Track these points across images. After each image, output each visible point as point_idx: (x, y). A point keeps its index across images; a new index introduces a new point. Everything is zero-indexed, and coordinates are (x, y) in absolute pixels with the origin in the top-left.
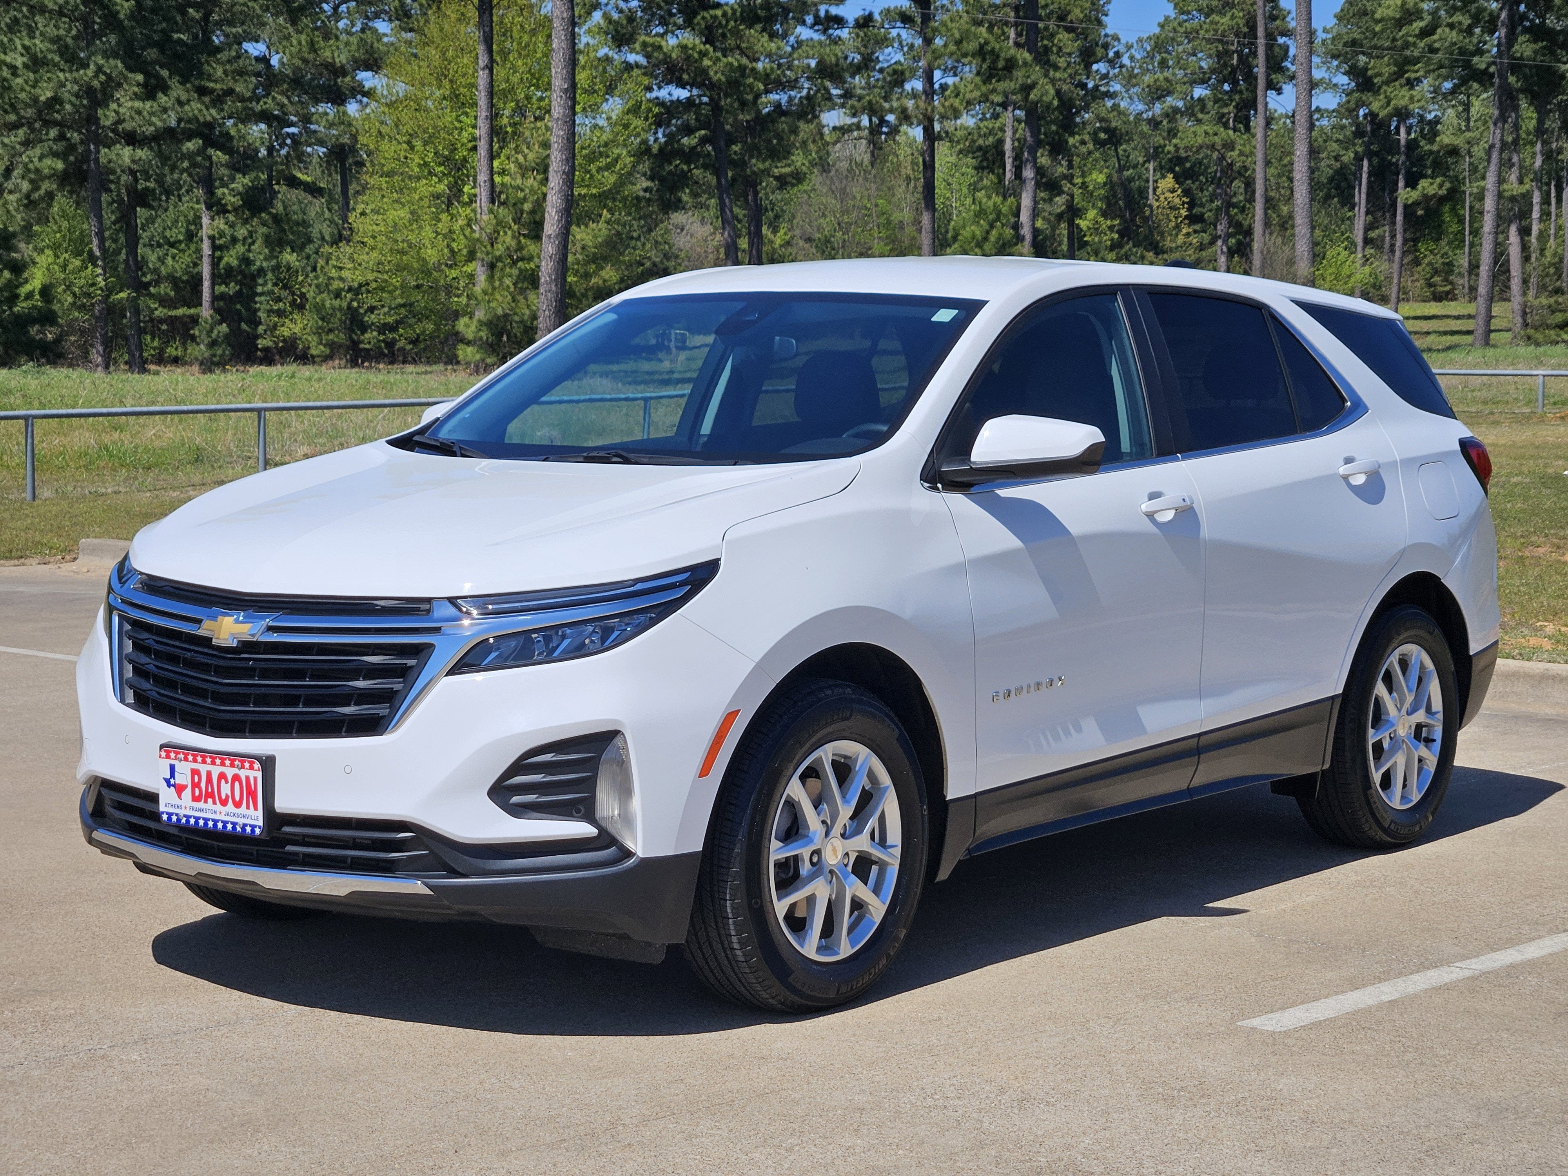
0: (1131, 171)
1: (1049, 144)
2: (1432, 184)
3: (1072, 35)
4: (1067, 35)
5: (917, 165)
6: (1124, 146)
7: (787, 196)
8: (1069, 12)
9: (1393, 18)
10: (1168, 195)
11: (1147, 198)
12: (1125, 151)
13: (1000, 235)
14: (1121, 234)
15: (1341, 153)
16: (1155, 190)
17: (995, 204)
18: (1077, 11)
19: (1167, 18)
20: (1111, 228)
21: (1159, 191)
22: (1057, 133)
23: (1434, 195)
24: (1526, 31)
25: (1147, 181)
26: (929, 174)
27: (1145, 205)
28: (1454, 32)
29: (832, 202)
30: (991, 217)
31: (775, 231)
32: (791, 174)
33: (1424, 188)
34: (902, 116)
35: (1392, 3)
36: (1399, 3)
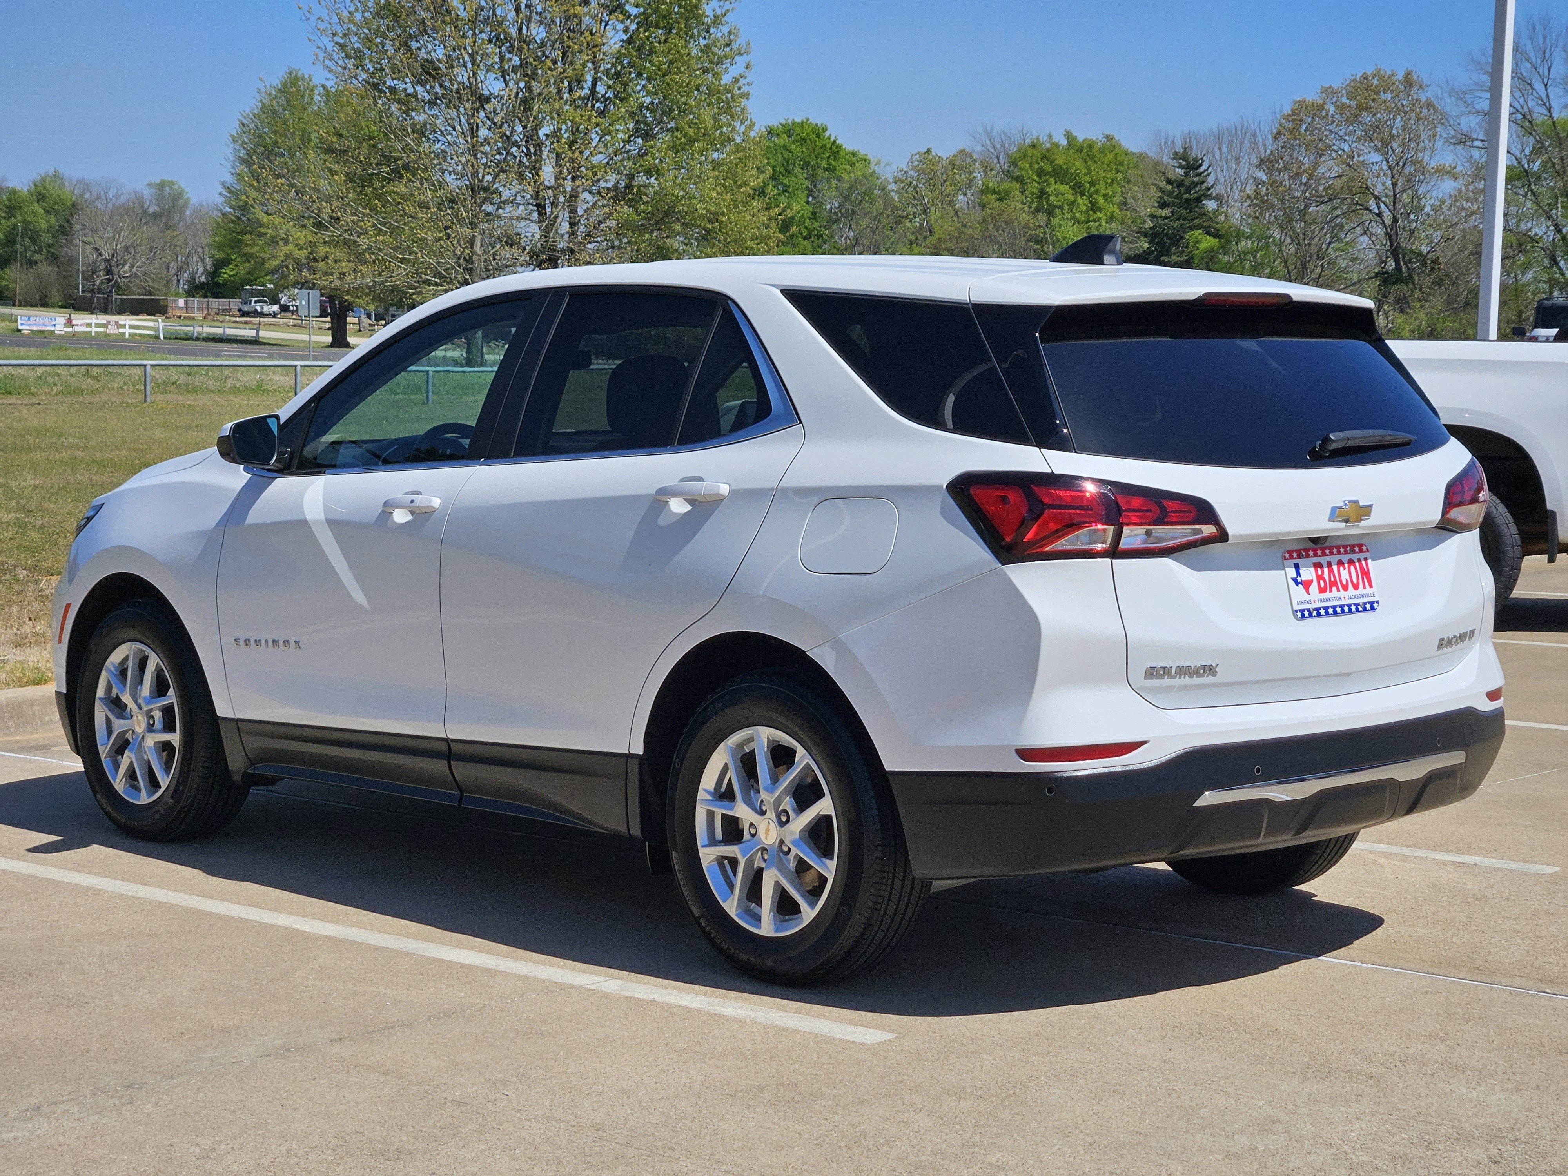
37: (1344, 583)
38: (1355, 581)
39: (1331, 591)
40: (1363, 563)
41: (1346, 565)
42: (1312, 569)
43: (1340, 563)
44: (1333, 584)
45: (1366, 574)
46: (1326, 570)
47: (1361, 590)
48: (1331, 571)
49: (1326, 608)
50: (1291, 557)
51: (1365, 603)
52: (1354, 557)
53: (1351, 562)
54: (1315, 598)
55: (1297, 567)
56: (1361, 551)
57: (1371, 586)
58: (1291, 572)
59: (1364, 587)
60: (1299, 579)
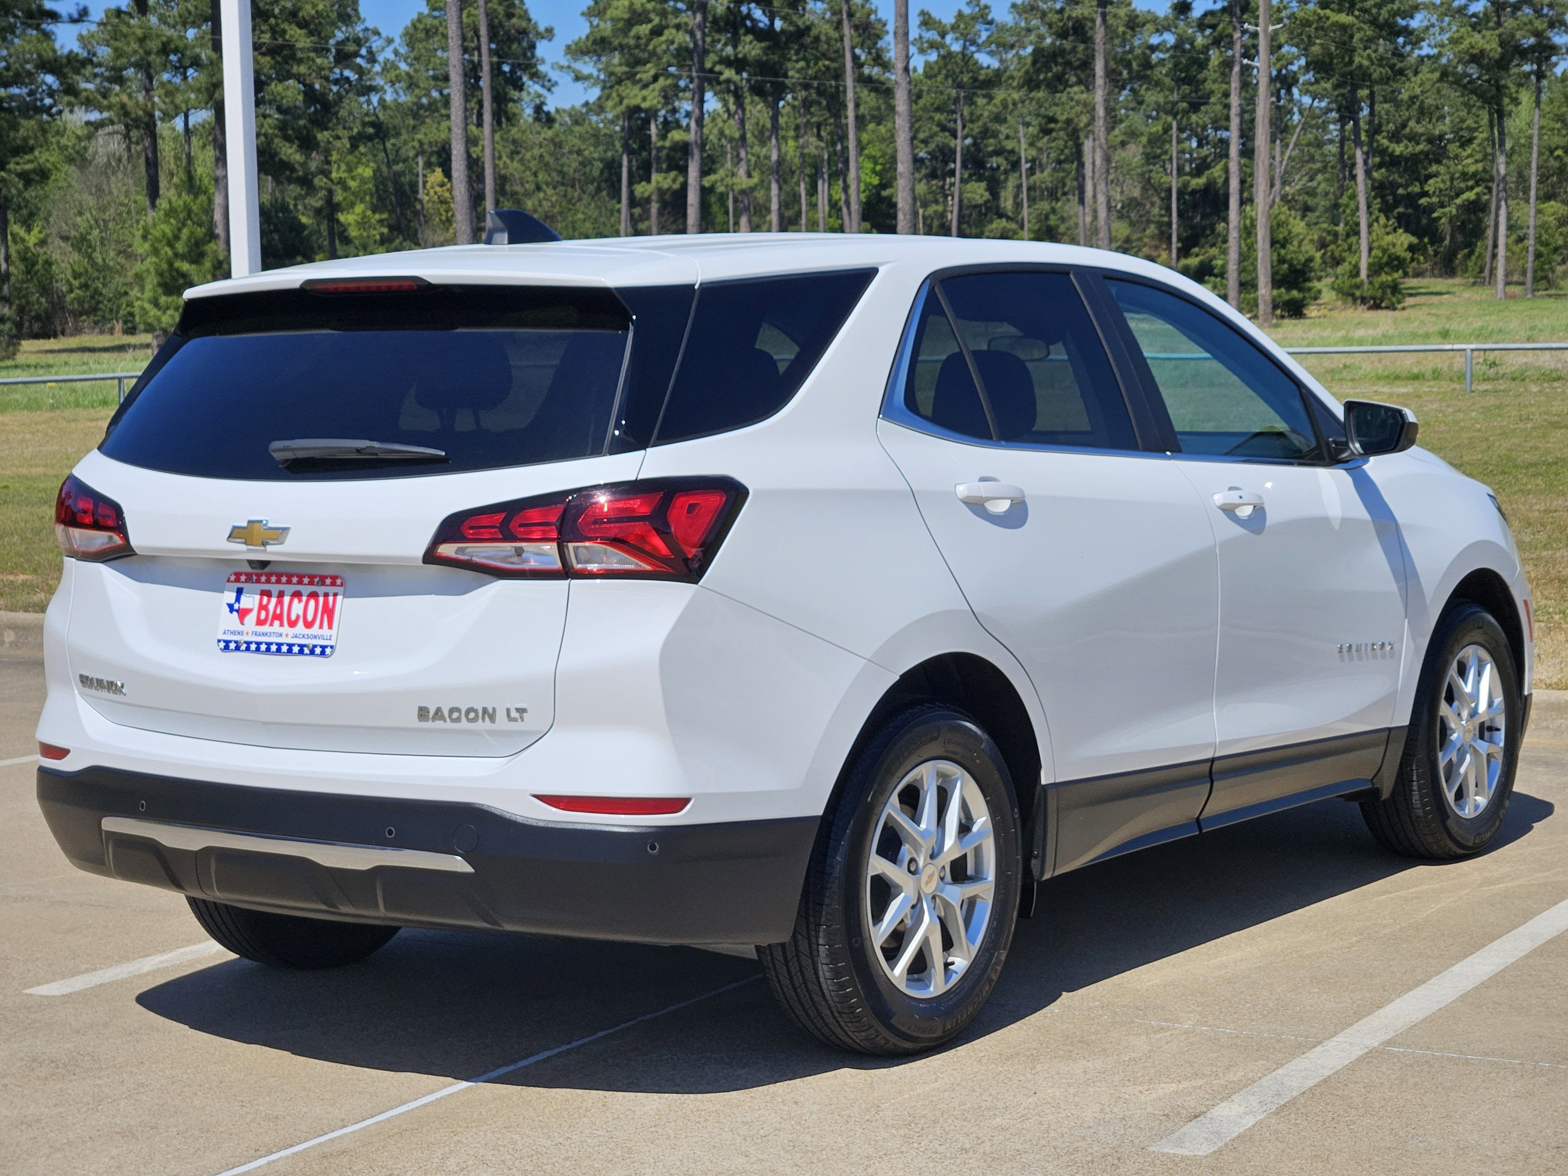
0: (401, 165)
1: (297, 138)
2: (665, 178)
3: (303, 31)
4: (299, 31)
5: (181, 160)
6: (393, 141)
7: (41, 192)
8: (300, 9)
9: (622, 19)
10: (438, 189)
11: (417, 192)
12: (394, 145)
13: (192, 233)
14: (391, 228)
15: (582, 147)
16: (425, 183)
17: (185, 203)
18: (308, 7)
19: (420, 14)
20: (381, 221)
21: (428, 185)
22: (305, 127)
23: (669, 189)
24: (748, 31)
25: (418, 175)
26: (152, 172)
27: (416, 199)
28: (680, 33)
29: (90, 201)
30: (181, 216)
31: (29, 230)
32: (34, 171)
33: (658, 182)
34: (121, 112)
35: (619, 3)
36: (627, 3)
37: (293, 617)
38: (310, 618)
39: (271, 625)
40: (331, 599)
41: (304, 599)
42: (257, 597)
43: (297, 595)
44: (278, 617)
45: (329, 612)
46: (274, 600)
47: (315, 631)
48: (280, 602)
49: (258, 644)
50: (237, 580)
51: (315, 646)
52: (321, 590)
53: (314, 595)
54: (250, 630)
55: (240, 592)
56: (333, 584)
57: (330, 626)
58: (231, 596)
59: (321, 627)
60: (236, 606)
